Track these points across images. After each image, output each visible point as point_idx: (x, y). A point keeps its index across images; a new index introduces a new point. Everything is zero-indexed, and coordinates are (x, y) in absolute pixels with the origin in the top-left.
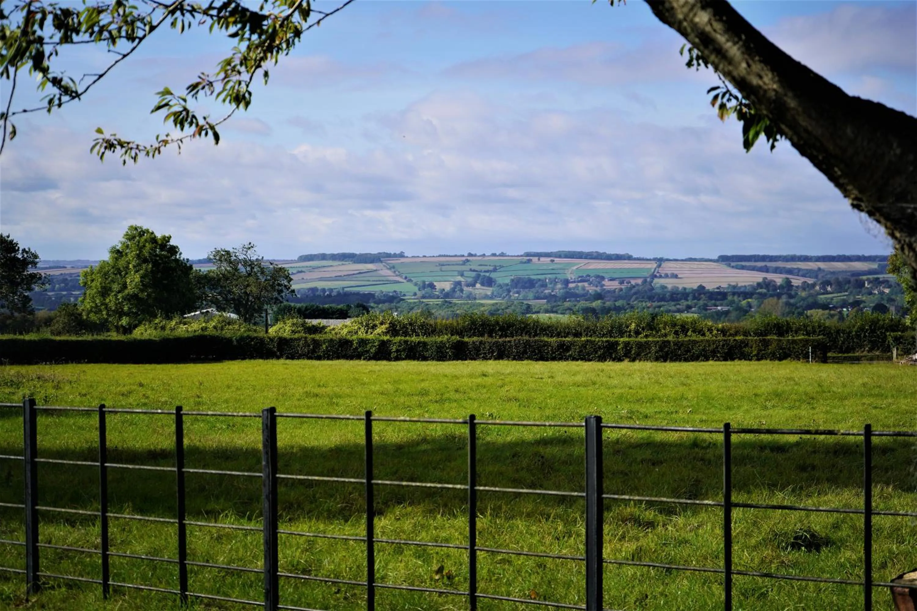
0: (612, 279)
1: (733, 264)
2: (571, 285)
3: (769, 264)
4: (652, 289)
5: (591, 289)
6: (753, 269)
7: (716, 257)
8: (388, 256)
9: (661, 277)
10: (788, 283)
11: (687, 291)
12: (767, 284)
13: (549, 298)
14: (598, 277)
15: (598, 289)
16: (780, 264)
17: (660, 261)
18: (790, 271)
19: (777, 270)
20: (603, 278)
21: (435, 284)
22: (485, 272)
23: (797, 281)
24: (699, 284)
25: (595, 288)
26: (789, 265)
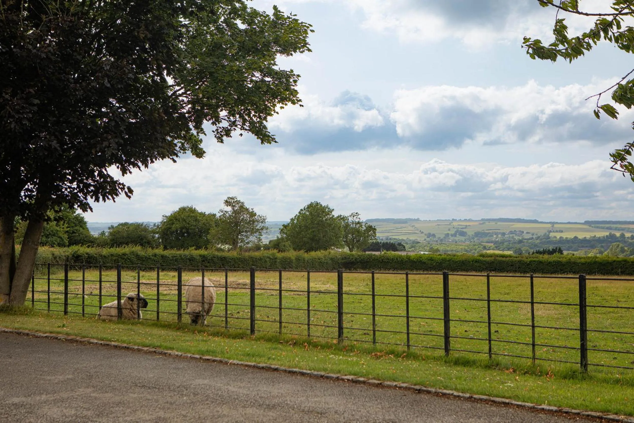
0: (527, 233)
1: (593, 225)
2: (506, 236)
3: (612, 226)
4: (549, 238)
5: (517, 238)
6: (603, 228)
7: (583, 222)
8: (411, 220)
9: (554, 232)
10: (623, 236)
11: (568, 239)
12: (612, 236)
13: (495, 242)
14: (520, 231)
15: (520, 238)
16: (619, 226)
17: (553, 223)
18: (623, 229)
19: (616, 229)
20: (523, 232)
21: (436, 234)
22: (461, 228)
23: (628, 235)
24: (575, 236)
25: (518, 237)
26: (623, 226)
